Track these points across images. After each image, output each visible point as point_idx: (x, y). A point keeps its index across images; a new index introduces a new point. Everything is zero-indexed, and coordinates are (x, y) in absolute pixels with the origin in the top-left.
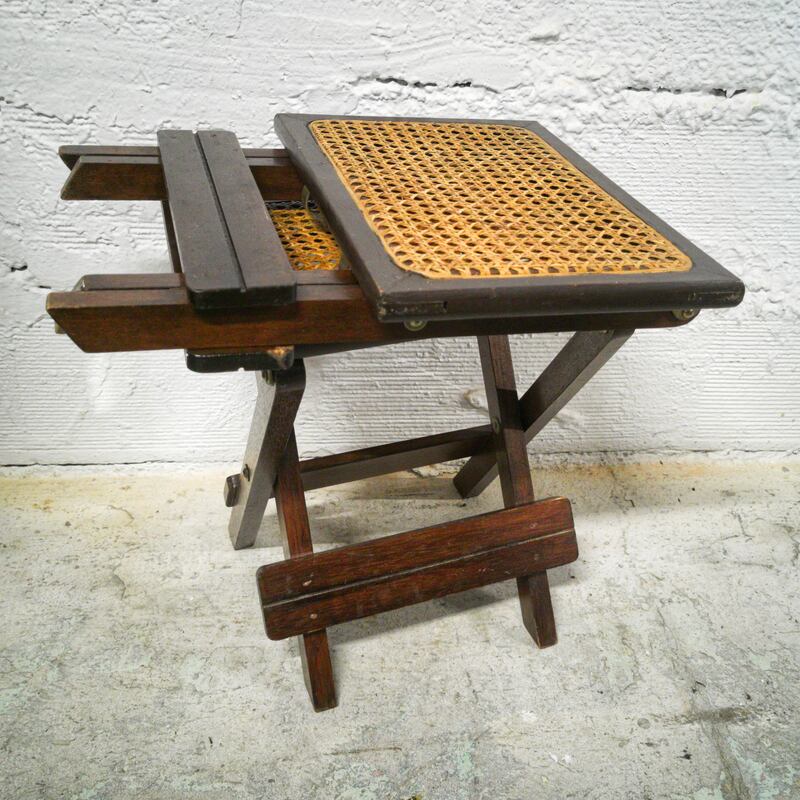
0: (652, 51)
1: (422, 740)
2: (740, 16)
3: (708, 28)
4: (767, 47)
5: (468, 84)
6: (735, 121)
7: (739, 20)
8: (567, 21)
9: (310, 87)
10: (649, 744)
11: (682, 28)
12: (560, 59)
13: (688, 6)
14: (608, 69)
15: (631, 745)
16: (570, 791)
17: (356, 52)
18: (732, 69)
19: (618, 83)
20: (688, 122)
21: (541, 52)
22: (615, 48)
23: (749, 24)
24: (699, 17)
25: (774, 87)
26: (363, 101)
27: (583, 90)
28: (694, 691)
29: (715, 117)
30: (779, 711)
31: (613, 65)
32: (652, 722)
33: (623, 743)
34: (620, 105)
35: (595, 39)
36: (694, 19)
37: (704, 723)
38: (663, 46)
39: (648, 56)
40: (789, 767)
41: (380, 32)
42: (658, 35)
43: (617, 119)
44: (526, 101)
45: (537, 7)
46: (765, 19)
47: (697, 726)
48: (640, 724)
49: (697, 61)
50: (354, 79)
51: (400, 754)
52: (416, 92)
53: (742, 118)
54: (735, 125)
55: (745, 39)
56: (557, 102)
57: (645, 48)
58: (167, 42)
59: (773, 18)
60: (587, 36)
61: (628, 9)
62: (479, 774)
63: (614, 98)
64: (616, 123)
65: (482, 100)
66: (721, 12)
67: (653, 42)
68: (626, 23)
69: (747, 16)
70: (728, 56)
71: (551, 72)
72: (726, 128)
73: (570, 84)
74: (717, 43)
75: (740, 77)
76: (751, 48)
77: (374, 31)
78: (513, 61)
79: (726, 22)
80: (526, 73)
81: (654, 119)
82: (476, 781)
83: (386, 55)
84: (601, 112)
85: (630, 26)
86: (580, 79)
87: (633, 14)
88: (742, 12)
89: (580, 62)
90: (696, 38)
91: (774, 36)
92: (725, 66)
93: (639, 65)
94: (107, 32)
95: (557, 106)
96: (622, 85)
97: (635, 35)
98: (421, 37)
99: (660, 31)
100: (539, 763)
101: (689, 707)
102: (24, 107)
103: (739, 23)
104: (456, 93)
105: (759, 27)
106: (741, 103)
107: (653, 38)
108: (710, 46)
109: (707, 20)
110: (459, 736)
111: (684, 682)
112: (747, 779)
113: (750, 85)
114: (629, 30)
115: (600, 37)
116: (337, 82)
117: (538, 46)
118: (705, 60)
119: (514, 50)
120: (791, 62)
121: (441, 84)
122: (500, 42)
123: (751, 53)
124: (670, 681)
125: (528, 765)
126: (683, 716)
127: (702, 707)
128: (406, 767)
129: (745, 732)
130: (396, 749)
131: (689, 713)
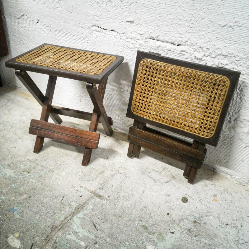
0: (154, 29)
1: (42, 166)
2: (177, 22)
3: (169, 25)
4: (185, 33)
5: (114, 31)
6: (177, 53)
7: (177, 24)
8: (136, 18)
9: (84, 26)
10: (77, 190)
11: (162, 24)
12: (134, 28)
13: (163, 18)
14: (144, 32)
15: (74, 188)
16: (53, 187)
17: (92, 19)
18: (175, 38)
19: (146, 37)
20: (165, 51)
21: (130, 25)
22: (146, 27)
23: (180, 25)
24: (166, 21)
25: (188, 45)
26: (94, 31)
27: (139, 37)
28: (100, 189)
29: (172, 51)
30: (112, 203)
31: (145, 31)
32: (83, 188)
33: (73, 187)
34: (148, 43)
35: (142, 24)
36: (165, 22)
37: (93, 194)
38: (157, 28)
39: (154, 30)
40: (97, 212)
41: (96, 15)
42: (155, 24)
43: (147, 46)
44: (126, 37)
45: (128, 13)
46: (184, 24)
47: (89, 193)
48: (81, 187)
49: (166, 34)
50: (92, 25)
51: (37, 165)
52: (104, 31)
53: (179, 53)
54: (178, 54)
55: (179, 29)
56: (133, 39)
57: (153, 28)
58: (61, 12)
59: (187, 24)
60: (140, 23)
61: (149, 17)
62: (43, 176)
63: (146, 40)
64: (147, 47)
65: (117, 35)
66: (172, 20)
67: (154, 26)
68: (148, 20)
69: (179, 23)
70: (174, 34)
71: (132, 30)
72: (175, 55)
73: (136, 35)
74: (171, 29)
75: (178, 41)
76: (180, 32)
77: (95, 15)
78: (123, 26)
79: (174, 24)
80: (125, 30)
81: (156, 48)
82: (41, 176)
83: (97, 20)
84: (143, 43)
85: (149, 21)
86: (139, 34)
87: (150, 18)
88: (178, 21)
89: (139, 29)
90: (166, 27)
91: (187, 30)
92: (174, 36)
93: (151, 32)
94: (53, 9)
95: (133, 40)
96: (147, 37)
97: (150, 24)
98: (104, 17)
99: (156, 24)
100: (54, 180)
102: (42, 22)
103: (177, 25)
104: (112, 32)
105: (183, 26)
106: (179, 48)
107: (155, 25)
108: (170, 30)
109: (168, 22)
110: (48, 169)
111: (100, 186)
112: (86, 207)
113: (181, 43)
114: (149, 22)
115: (143, 23)
116: (89, 25)
117: (129, 23)
118: (168, 34)
119: (123, 24)
120: (192, 38)
121: (108, 30)
122: (120, 21)
123: (181, 34)
124: (98, 185)
125: (52, 179)
126: (91, 191)
127: (97, 192)
128: (34, 167)
129: (98, 201)
130: (37, 164)
131: (93, 191)
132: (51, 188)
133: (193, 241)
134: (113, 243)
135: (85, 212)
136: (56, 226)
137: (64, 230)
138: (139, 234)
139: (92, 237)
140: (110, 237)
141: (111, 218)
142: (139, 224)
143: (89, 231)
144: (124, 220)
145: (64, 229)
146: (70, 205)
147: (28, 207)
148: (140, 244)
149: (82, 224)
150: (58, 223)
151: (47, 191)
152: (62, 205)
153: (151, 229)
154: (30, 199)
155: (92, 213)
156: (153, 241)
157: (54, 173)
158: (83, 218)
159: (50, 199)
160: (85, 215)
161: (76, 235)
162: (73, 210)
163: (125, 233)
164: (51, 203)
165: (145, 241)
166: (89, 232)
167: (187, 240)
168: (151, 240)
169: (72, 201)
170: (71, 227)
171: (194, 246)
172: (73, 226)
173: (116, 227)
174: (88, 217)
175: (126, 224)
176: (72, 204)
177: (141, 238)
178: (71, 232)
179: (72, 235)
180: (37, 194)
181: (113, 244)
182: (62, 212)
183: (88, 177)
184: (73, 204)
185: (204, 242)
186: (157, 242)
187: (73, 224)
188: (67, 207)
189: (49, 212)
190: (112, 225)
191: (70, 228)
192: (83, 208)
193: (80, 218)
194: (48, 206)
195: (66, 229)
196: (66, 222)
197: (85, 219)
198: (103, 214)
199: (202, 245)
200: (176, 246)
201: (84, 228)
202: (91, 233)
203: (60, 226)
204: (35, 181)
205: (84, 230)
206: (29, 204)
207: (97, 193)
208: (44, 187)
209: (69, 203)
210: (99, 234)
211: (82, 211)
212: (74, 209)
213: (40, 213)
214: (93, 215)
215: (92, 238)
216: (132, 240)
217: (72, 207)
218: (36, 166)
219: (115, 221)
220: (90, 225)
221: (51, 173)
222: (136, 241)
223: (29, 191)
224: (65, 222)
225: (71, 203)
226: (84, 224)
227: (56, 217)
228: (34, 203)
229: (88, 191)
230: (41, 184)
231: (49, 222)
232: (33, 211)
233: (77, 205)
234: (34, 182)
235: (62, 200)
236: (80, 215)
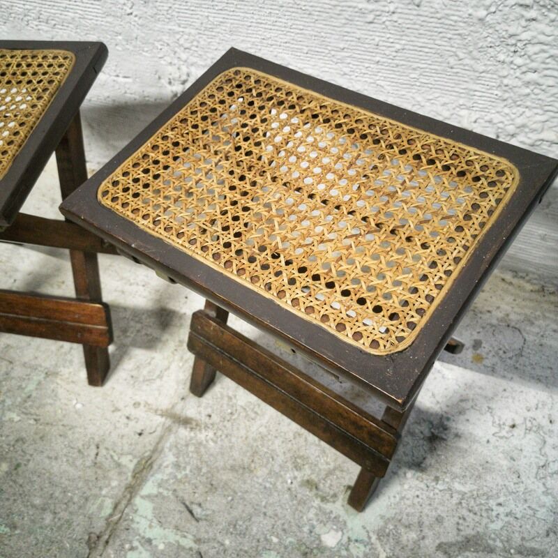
1: (25, 363)
10: (128, 418)
15: (119, 414)
16: (66, 423)
28: (183, 399)
30: (219, 433)
32: (142, 405)
33: (117, 410)
37: (169, 420)
40: (188, 468)
47: (163, 420)
48: (135, 404)
51: (11, 365)
62: (34, 394)
82: (29, 397)
100: (66, 401)
101: (170, 406)
110: (42, 369)
111: (182, 391)
112: (159, 462)
124: (176, 387)
125: (60, 400)
126: (162, 410)
127: (178, 410)
128: (7, 374)
129: (186, 437)
130: (11, 362)
131: (167, 411)
132: (61, 428)
133: (431, 495)
134: (240, 547)
135: (159, 476)
136: (98, 533)
137: (118, 542)
138: (300, 508)
139: (188, 542)
140: (232, 533)
141: (224, 478)
142: (295, 478)
143: (177, 528)
144: (257, 477)
145: (118, 537)
146: (119, 465)
147: (21, 494)
148: (306, 535)
149: (157, 512)
150: (99, 525)
151: (53, 440)
152: (99, 472)
153: (327, 485)
154: (20, 472)
155: (175, 477)
156: (335, 518)
157: (61, 379)
158: (157, 496)
159: (67, 461)
160: (160, 486)
161: (149, 548)
162: (130, 479)
163: (265, 514)
164: (71, 470)
165: (315, 523)
166: (179, 533)
167: (418, 496)
168: (330, 518)
169: (122, 454)
170: (133, 529)
171: (436, 509)
172: (138, 523)
173: (241, 501)
174: (169, 488)
175: (265, 488)
176: (124, 463)
177: (305, 518)
178: (136, 544)
179: (140, 547)
180: (31, 453)
181: (241, 550)
182: (104, 492)
183: (148, 369)
184: (125, 460)
185: (459, 492)
186: (346, 517)
187: (137, 519)
188: (113, 474)
189: (72, 498)
190: (230, 498)
191: (131, 531)
192: (151, 466)
193: (149, 497)
194: (67, 482)
195: (123, 537)
196: (120, 515)
197: (164, 498)
198: (204, 470)
199: (455, 500)
200: (393, 519)
201: (166, 521)
202: (186, 534)
203: (108, 532)
204: (18, 415)
205: (167, 530)
206: (21, 486)
207: (178, 412)
208: (45, 429)
209: (114, 461)
210: (203, 530)
211: (152, 476)
212: (130, 474)
213: (52, 507)
214: (180, 481)
215: (187, 547)
216: (286, 526)
217: (124, 470)
218: (9, 369)
219: (237, 485)
220: (179, 511)
221: (53, 382)
222: (295, 528)
223: (12, 449)
224: (116, 518)
225: (119, 459)
226: (163, 513)
227: (92, 508)
228: (32, 482)
229: (156, 411)
230: (35, 420)
231: (78, 527)
232: (33, 506)
233: (135, 461)
234: (17, 419)
235: (97, 454)
236: (149, 488)
